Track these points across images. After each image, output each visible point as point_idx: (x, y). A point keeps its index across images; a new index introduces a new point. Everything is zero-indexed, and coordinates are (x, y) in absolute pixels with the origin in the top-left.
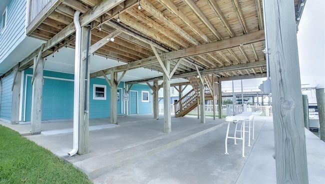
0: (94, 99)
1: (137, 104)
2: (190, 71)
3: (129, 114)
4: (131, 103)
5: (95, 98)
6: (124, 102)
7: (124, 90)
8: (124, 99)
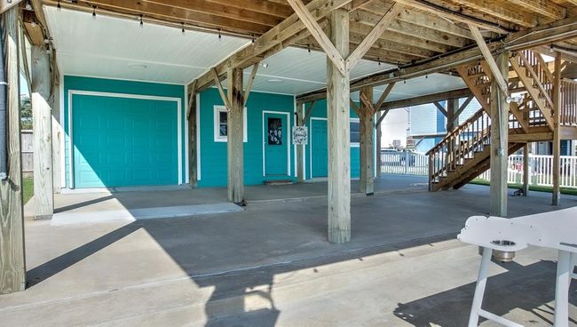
0: (215, 141)
2: (461, 46)
3: (308, 177)
4: (314, 149)
5: (218, 138)
6: (295, 146)
7: (295, 116)
8: (294, 140)
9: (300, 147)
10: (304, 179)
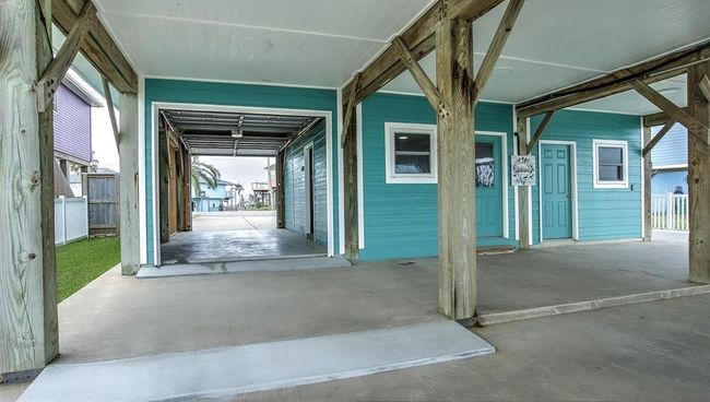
0: (389, 181)
1: (570, 197)
3: (536, 240)
4: (546, 193)
5: (392, 177)
6: (516, 189)
7: (515, 139)
8: (513, 178)
9: (523, 190)
10: (531, 243)
